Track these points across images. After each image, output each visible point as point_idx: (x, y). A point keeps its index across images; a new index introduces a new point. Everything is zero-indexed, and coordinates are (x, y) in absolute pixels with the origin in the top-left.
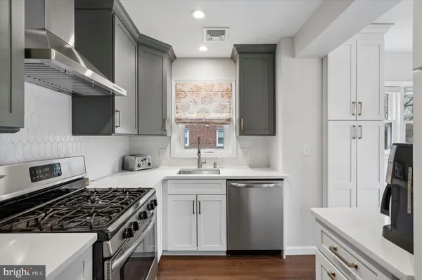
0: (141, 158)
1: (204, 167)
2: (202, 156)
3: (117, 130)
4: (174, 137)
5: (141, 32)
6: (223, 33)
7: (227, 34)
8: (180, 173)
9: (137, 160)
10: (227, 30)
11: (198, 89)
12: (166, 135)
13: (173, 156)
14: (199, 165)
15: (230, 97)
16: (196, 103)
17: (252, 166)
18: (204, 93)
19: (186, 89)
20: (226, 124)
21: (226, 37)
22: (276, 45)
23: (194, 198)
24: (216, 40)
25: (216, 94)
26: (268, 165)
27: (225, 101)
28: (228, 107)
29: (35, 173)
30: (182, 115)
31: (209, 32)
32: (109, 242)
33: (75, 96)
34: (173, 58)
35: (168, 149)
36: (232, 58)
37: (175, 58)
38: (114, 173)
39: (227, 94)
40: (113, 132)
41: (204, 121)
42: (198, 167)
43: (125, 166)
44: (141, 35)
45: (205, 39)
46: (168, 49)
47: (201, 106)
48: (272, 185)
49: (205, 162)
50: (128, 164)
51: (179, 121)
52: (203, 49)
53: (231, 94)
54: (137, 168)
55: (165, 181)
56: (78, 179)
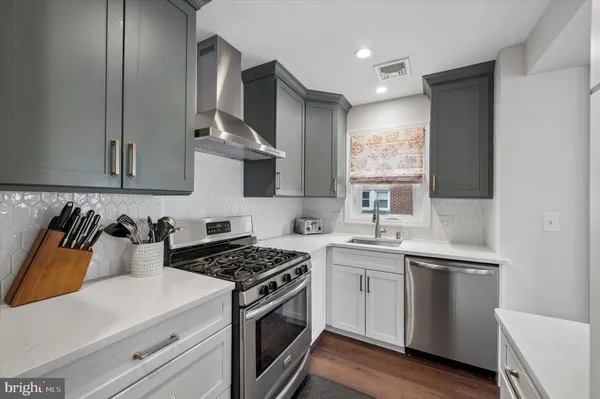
0: (310, 222)
1: (384, 237)
2: (380, 223)
3: (278, 192)
4: (349, 200)
5: (308, 88)
6: (402, 66)
7: (407, 65)
8: (352, 241)
9: (308, 224)
10: (406, 62)
11: (378, 140)
12: (335, 197)
13: (347, 221)
14: (378, 233)
15: (421, 147)
16: (374, 157)
17: (455, 242)
18: (384, 144)
19: (362, 142)
20: (416, 182)
21: (408, 71)
22: (494, 61)
23: (362, 272)
24: (395, 76)
25: (401, 145)
26: (484, 244)
27: (414, 153)
28: (419, 159)
29: (212, 228)
30: (357, 174)
31: (382, 70)
32: (244, 293)
33: (246, 162)
34: (348, 108)
35: (341, 213)
36: (425, 93)
37: (350, 107)
38: (284, 235)
39: (417, 142)
40: (274, 194)
41: (384, 179)
42: (376, 236)
43: (296, 230)
44: (308, 90)
45: (380, 79)
46: (339, 99)
47: (381, 161)
48: (484, 272)
49: (385, 231)
50: (299, 228)
51: (354, 180)
52: (381, 90)
53: (424, 142)
54: (306, 232)
55: (329, 248)
56: (246, 237)
